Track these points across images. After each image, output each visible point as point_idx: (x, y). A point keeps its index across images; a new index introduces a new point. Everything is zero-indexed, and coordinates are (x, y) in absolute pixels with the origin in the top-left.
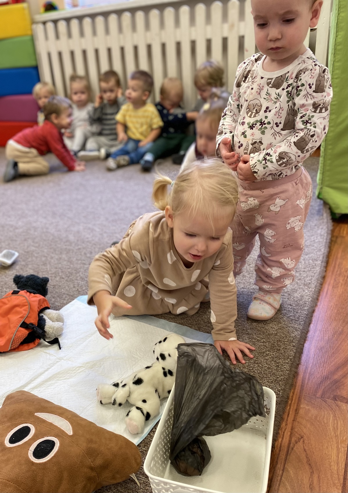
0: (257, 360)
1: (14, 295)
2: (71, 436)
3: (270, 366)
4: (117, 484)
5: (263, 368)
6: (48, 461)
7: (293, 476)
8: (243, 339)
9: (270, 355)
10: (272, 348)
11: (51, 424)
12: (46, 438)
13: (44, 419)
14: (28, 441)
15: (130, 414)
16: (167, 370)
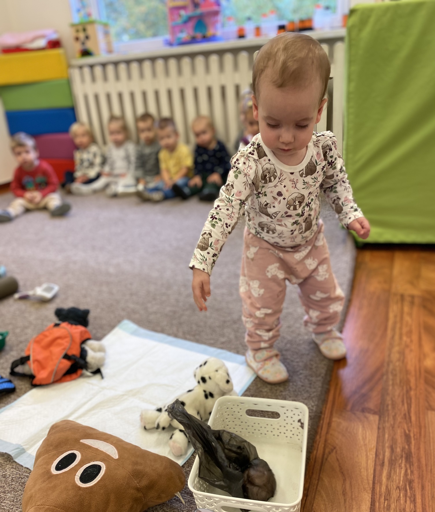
1: (55, 327)
2: (116, 459)
4: (163, 504)
6: (95, 484)
7: (327, 485)
11: (97, 450)
12: (92, 463)
13: (90, 445)
14: (74, 467)
15: (174, 437)
16: (208, 393)
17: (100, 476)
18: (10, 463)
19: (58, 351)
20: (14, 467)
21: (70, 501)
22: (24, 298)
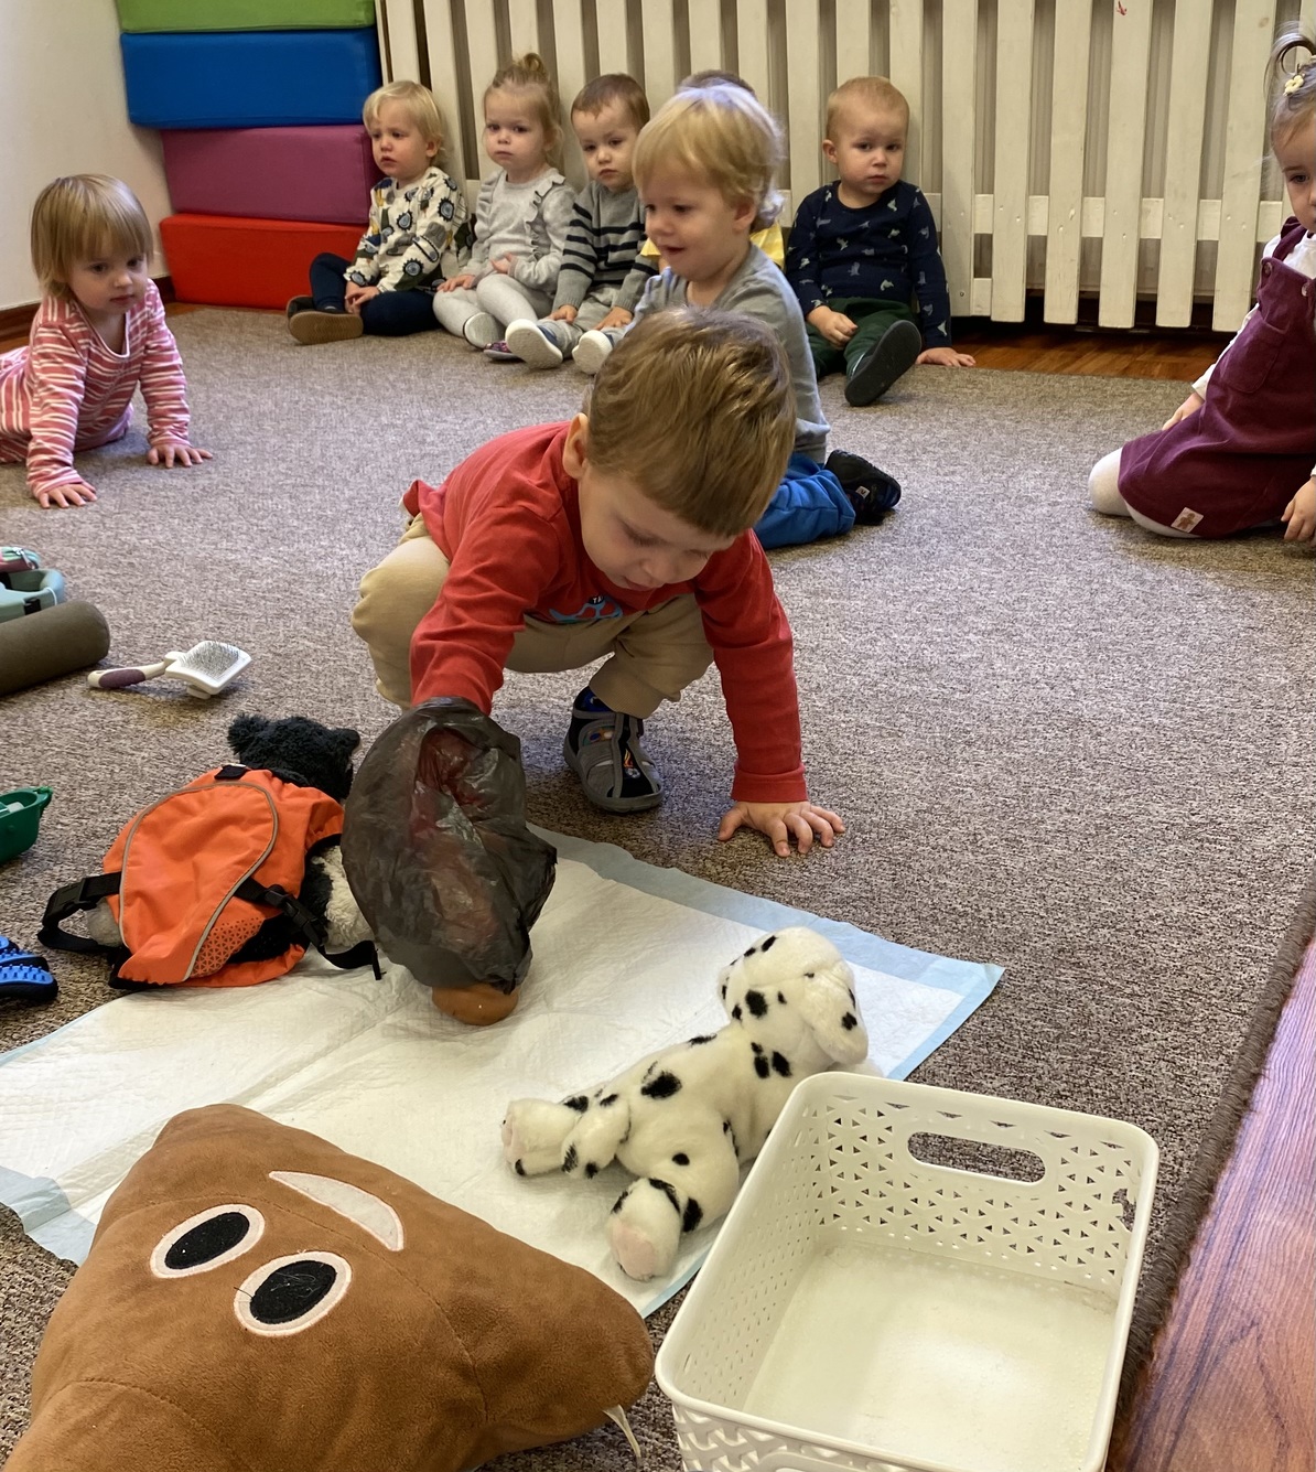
0: (1104, 1056)
1: (224, 782)
2: (395, 1252)
3: (1150, 1077)
5: (1124, 1081)
6: (304, 1331)
7: (1211, 1455)
8: (1057, 981)
9: (1152, 1039)
10: (1164, 1013)
11: (326, 1211)
12: (302, 1257)
13: (301, 1192)
14: (237, 1260)
15: (628, 1203)
16: (768, 1054)
17: (328, 1302)
18: (8, 1242)
21: (206, 1378)
22: (121, 685)
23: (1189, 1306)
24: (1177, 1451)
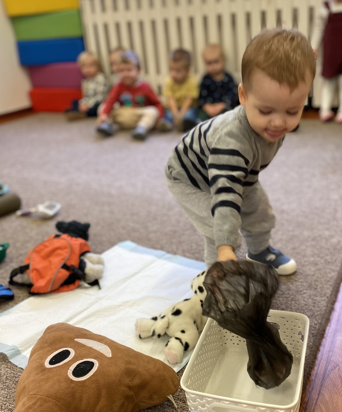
1: (56, 238)
2: (109, 358)
6: (87, 379)
11: (90, 348)
12: (85, 360)
13: (84, 344)
14: (68, 362)
15: (169, 344)
17: (92, 372)
18: (5, 363)
19: (57, 261)
20: (9, 367)
21: (62, 392)
22: (26, 215)
23: (320, 362)
24: (319, 399)
